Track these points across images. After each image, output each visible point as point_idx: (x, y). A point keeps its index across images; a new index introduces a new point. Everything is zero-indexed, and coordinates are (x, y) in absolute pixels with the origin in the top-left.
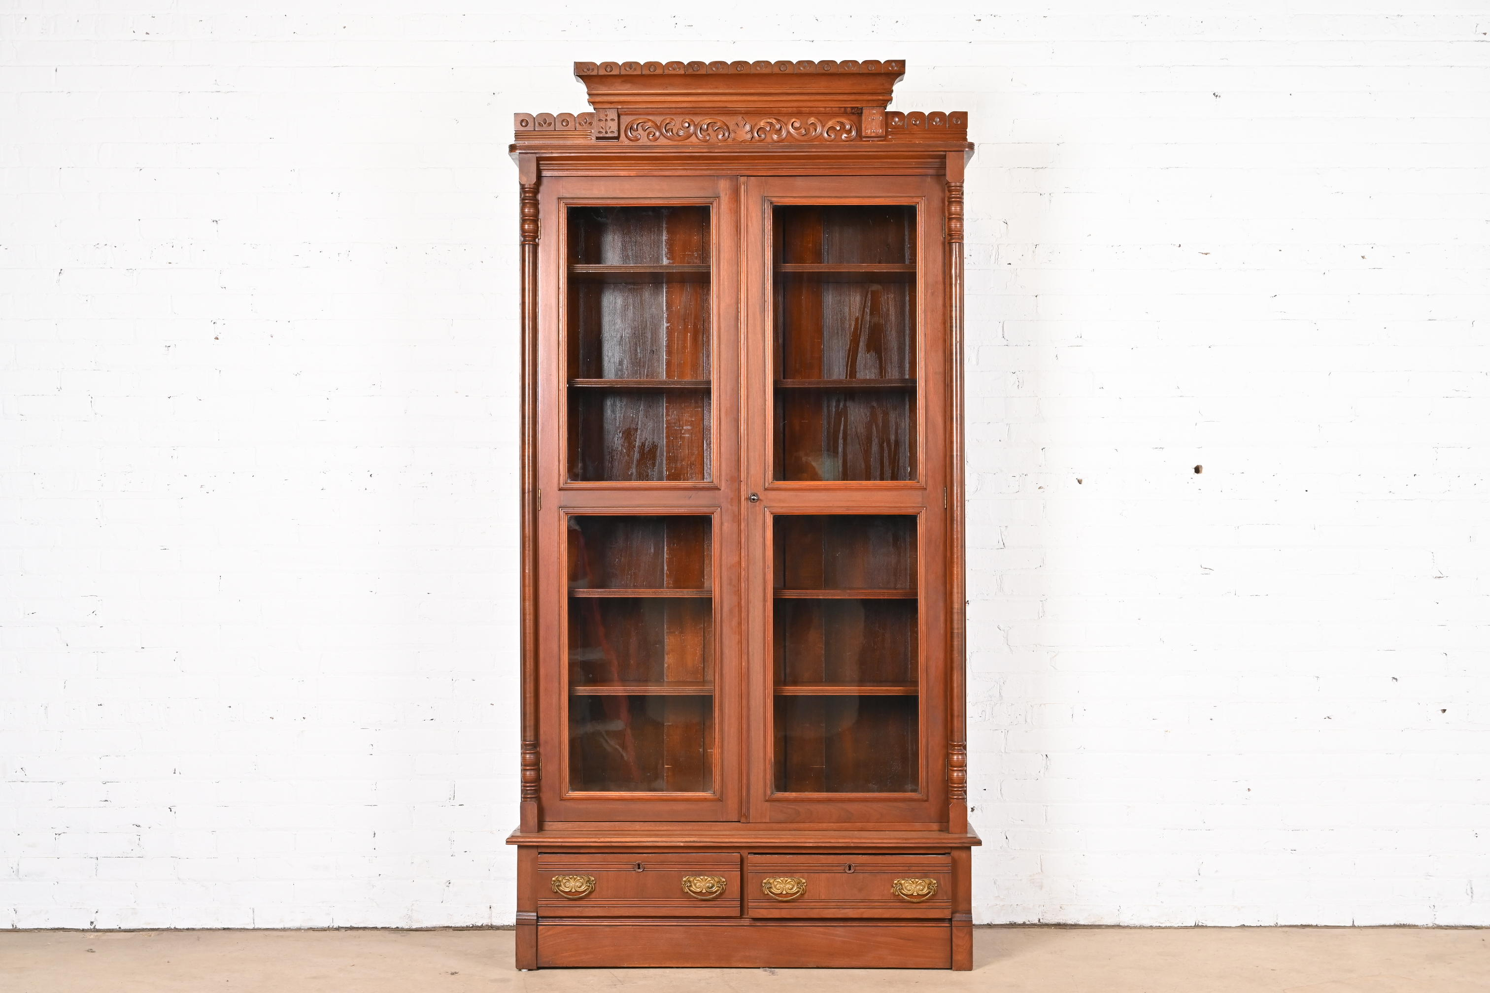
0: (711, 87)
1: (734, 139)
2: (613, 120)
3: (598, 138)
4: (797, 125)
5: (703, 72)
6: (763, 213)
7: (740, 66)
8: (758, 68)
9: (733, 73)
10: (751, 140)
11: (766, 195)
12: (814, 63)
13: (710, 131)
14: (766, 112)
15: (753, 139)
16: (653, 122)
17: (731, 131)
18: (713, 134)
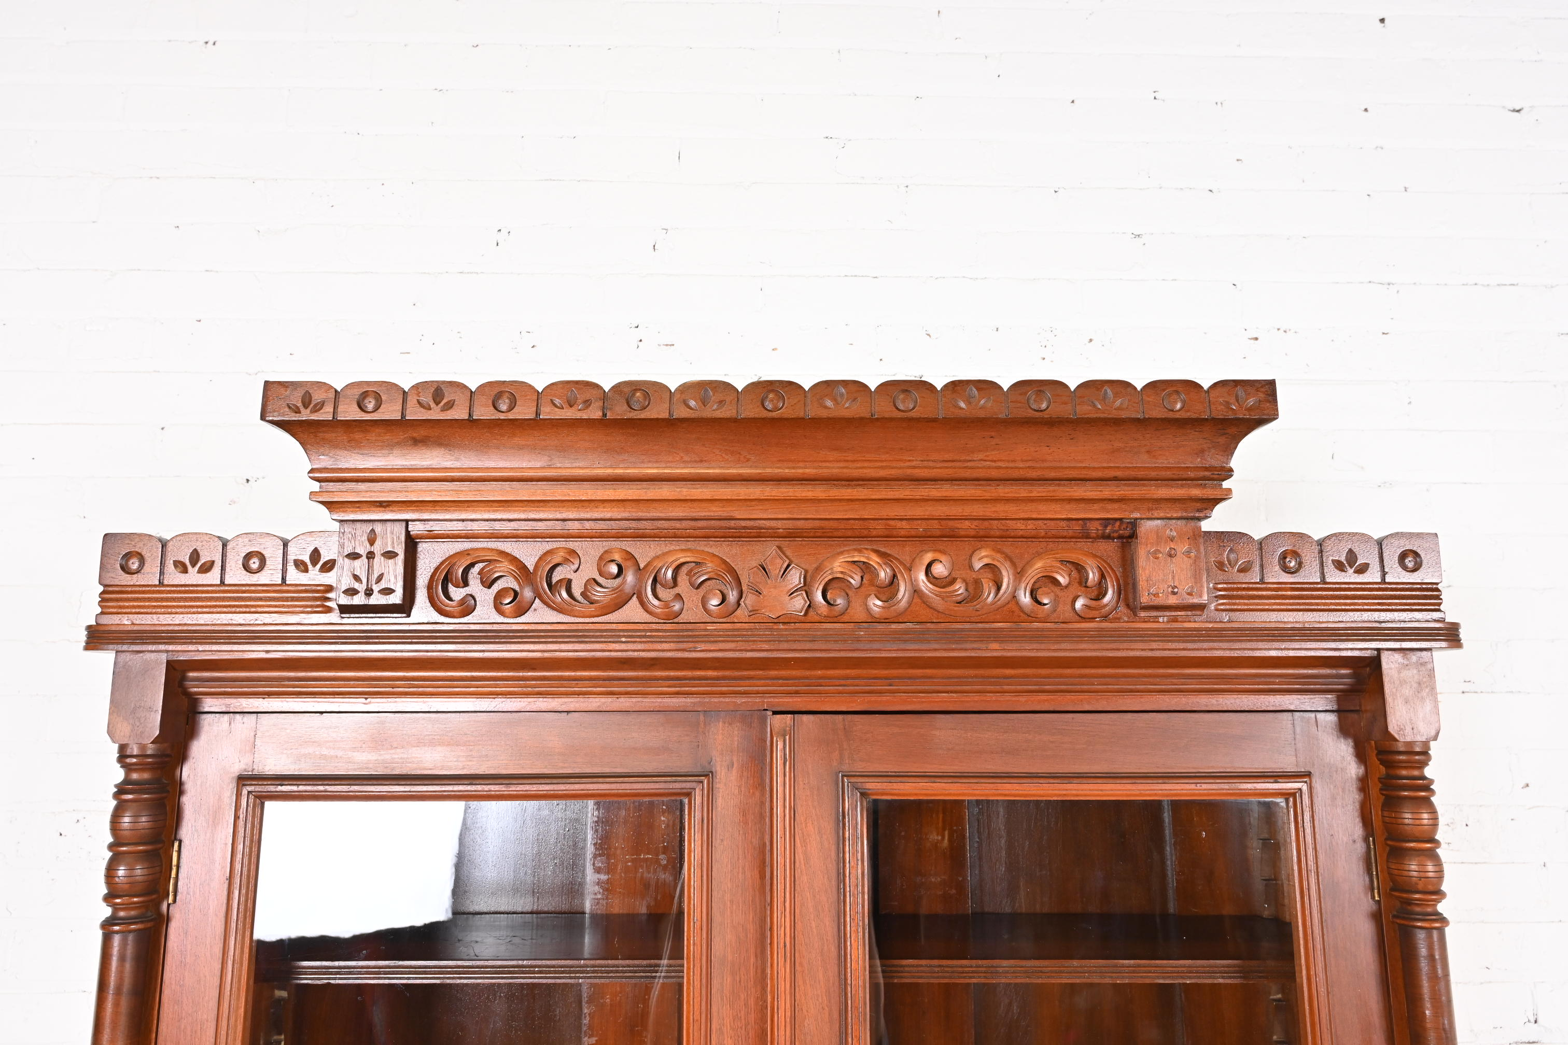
0: (686, 458)
1: (754, 612)
2: (390, 555)
3: (345, 609)
4: (940, 570)
5: (657, 411)
6: (840, 820)
7: (771, 396)
8: (829, 403)
9: (751, 415)
10: (806, 614)
11: (845, 768)
12: (1000, 388)
13: (684, 586)
14: (849, 533)
15: (811, 613)
16: (514, 560)
17: (744, 588)
18: (692, 598)
